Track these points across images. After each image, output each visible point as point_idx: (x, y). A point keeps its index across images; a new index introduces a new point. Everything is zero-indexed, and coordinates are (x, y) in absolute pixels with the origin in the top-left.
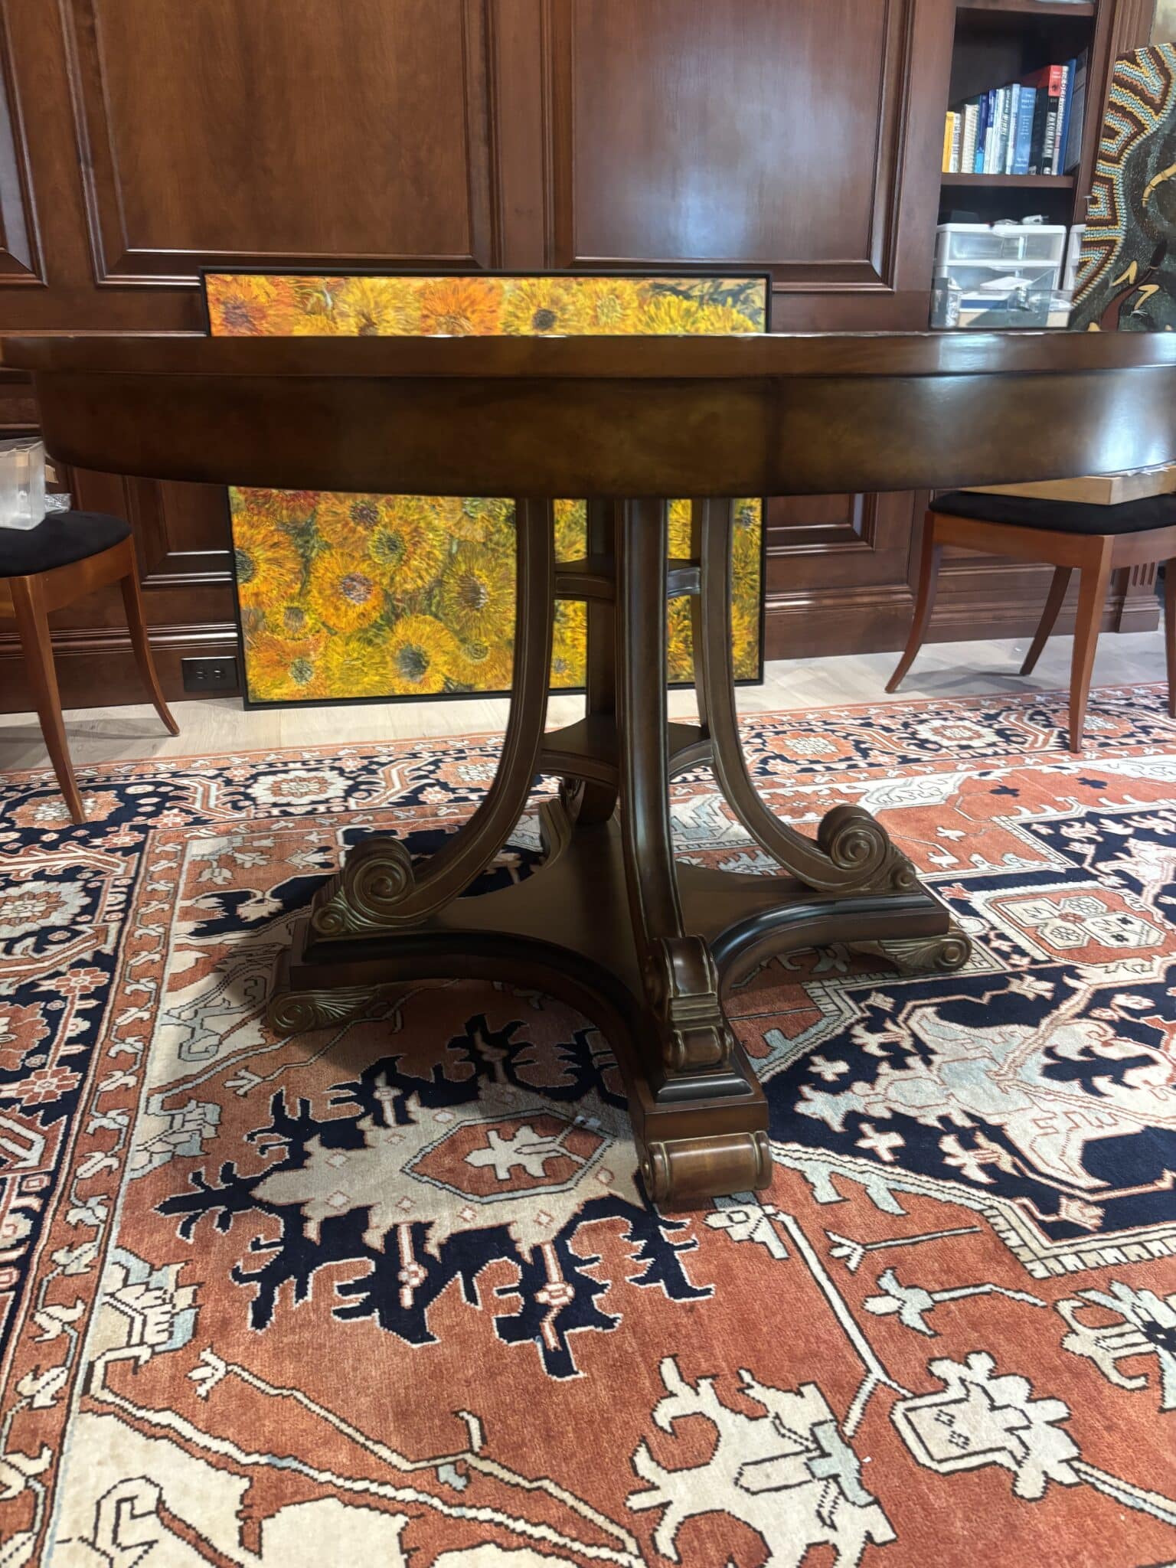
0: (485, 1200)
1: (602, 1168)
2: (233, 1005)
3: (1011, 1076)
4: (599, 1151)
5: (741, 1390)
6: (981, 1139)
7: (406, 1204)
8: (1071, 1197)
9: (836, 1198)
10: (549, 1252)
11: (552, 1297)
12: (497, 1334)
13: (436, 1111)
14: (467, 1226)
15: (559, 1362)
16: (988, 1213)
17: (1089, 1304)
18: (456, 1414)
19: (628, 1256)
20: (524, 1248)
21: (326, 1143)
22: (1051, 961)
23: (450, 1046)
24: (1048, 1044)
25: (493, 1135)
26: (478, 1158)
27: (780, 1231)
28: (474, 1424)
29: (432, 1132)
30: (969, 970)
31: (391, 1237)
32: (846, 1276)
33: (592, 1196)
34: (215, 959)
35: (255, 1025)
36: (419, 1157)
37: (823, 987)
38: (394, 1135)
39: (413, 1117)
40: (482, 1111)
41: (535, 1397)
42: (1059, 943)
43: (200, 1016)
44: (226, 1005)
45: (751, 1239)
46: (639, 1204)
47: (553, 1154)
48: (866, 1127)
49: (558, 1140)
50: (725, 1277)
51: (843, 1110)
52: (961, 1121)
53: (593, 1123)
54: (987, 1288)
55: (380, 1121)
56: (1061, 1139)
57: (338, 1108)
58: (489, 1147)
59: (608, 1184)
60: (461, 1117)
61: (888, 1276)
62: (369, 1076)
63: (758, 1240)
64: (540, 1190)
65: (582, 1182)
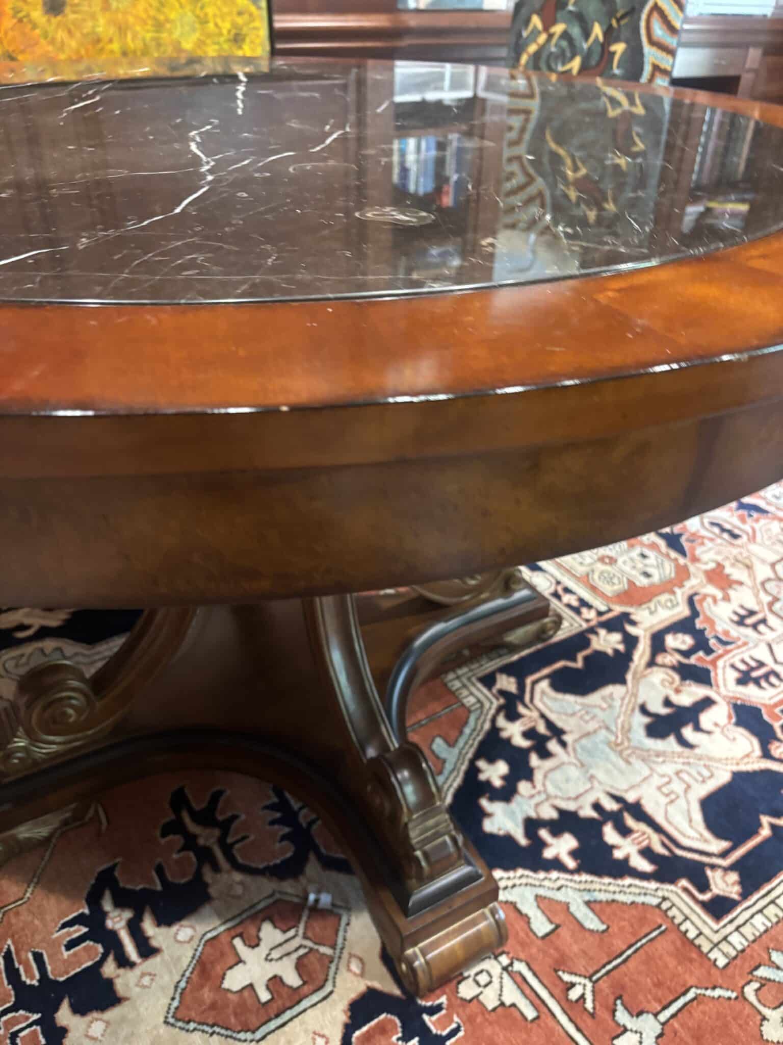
0: (258, 1035)
1: (351, 956)
3: (626, 744)
4: (341, 934)
6: (630, 822)
8: (713, 867)
9: (552, 927)
13: (175, 928)
16: (665, 906)
17: (765, 982)
21: (80, 1010)
22: (610, 610)
23: (164, 835)
24: (640, 701)
25: (238, 942)
26: (235, 980)
27: (521, 982)
29: (179, 959)
30: (560, 635)
32: (589, 1021)
33: (353, 995)
36: (177, 996)
37: (458, 678)
38: (143, 975)
39: (154, 943)
40: (219, 915)
42: (609, 590)
45: (502, 1004)
46: (397, 992)
47: (302, 952)
48: (544, 834)
49: (301, 931)
51: (520, 818)
52: (611, 806)
53: (326, 899)
54: (691, 995)
55: (124, 962)
56: (682, 802)
57: (75, 954)
58: (240, 961)
59: (362, 975)
60: (201, 928)
61: (620, 1007)
62: (94, 900)
63: (508, 1002)
64: (305, 1004)
65: (338, 980)
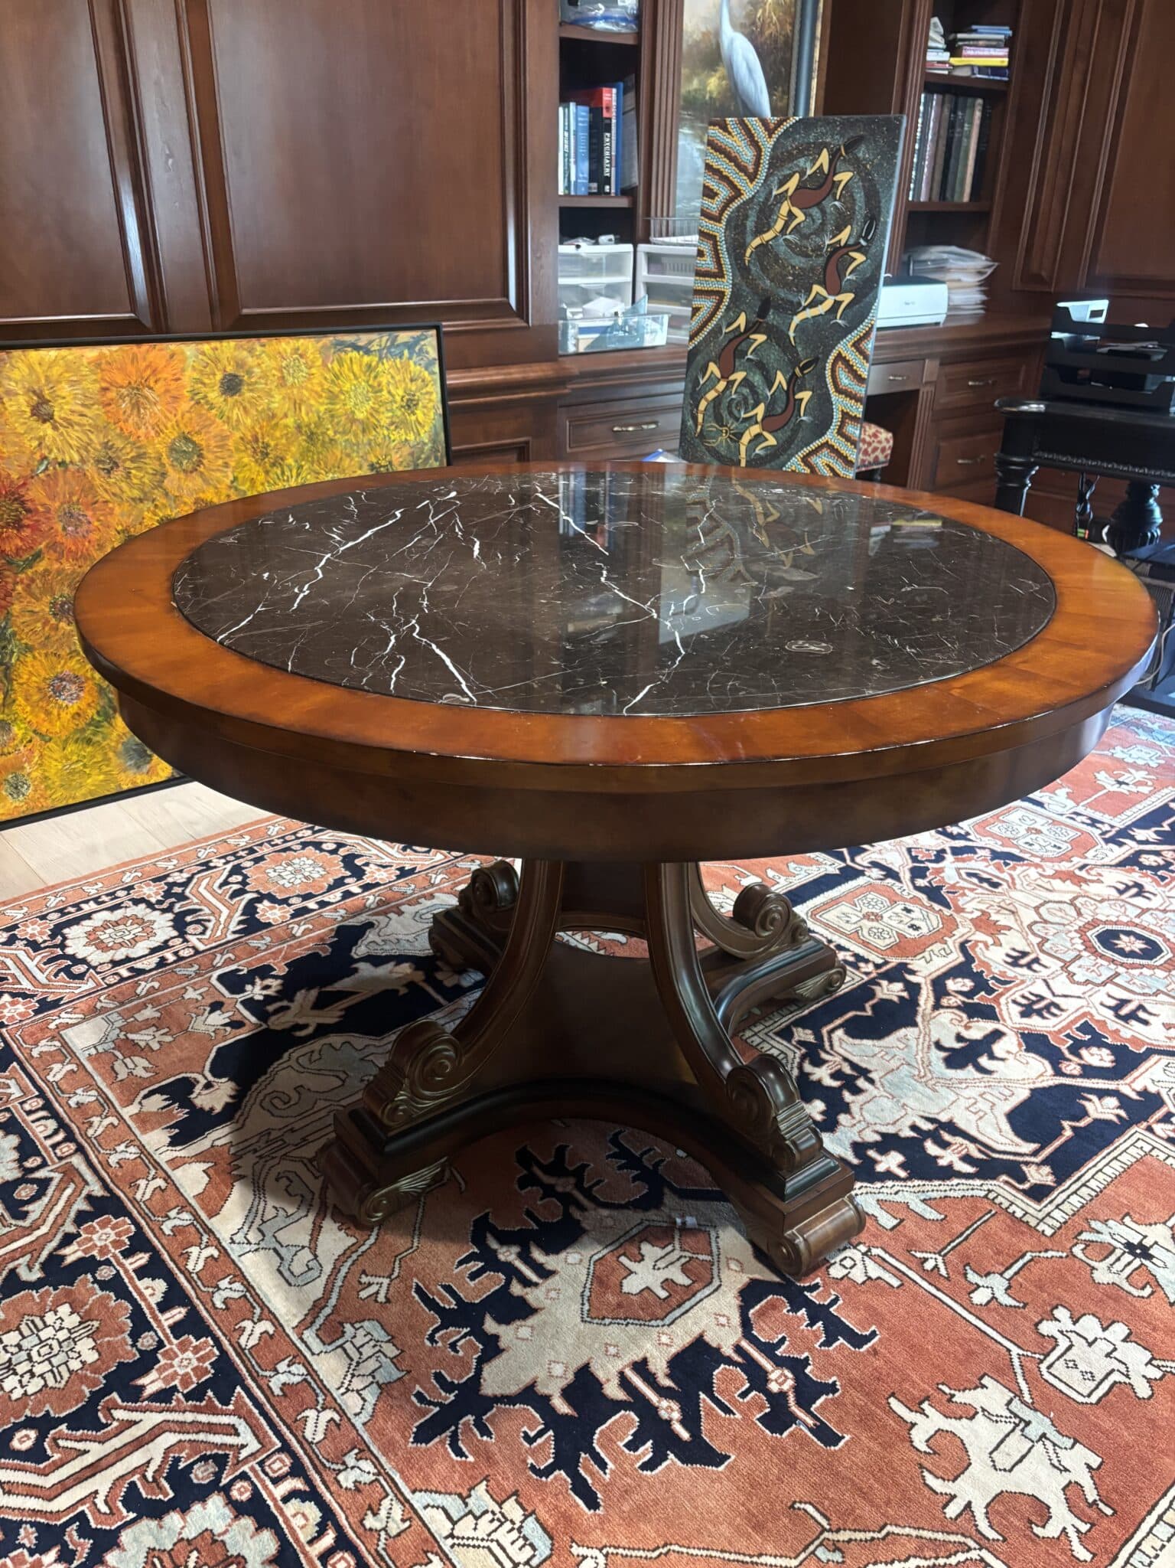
0: (667, 1321)
1: (727, 1259)
2: (290, 1211)
3: (929, 1076)
4: (714, 1245)
5: (950, 1400)
6: (947, 1137)
7: (612, 1350)
8: (1027, 1163)
9: (896, 1222)
10: (745, 1344)
11: (781, 1384)
12: (767, 1432)
13: (563, 1255)
14: (674, 1350)
15: (826, 1435)
16: (991, 1196)
17: (1088, 1244)
18: (792, 1507)
19: (803, 1327)
20: (728, 1351)
21: (504, 1319)
22: (886, 963)
23: (522, 1188)
24: (934, 1039)
25: (623, 1259)
26: (631, 1285)
27: (881, 1262)
28: (810, 1509)
29: (576, 1276)
30: (844, 989)
31: (624, 1383)
32: (947, 1283)
33: (740, 1286)
34: (223, 1165)
35: (329, 1226)
36: (585, 1302)
37: (756, 1034)
38: (548, 1291)
39: (549, 1267)
40: (599, 1242)
41: (828, 1466)
42: (881, 944)
43: (269, 1235)
44: (281, 1213)
45: (869, 1278)
46: (776, 1279)
47: (683, 1260)
48: (872, 1153)
49: (677, 1246)
50: (875, 1315)
51: (847, 1144)
52: (927, 1126)
53: (691, 1221)
54: (1028, 1257)
55: (526, 1283)
56: (990, 1117)
57: (481, 1283)
58: (631, 1273)
59: (742, 1271)
60: (587, 1253)
61: (969, 1271)
62: (478, 1239)
63: (874, 1277)
64: (699, 1296)
65: (722, 1276)
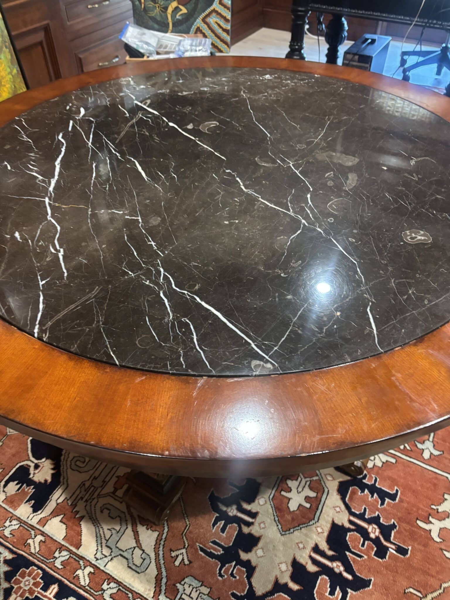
0: (316, 519)
1: (326, 475)
2: (118, 529)
5: (438, 512)
7: (301, 546)
10: (352, 518)
11: (375, 533)
12: (380, 560)
13: (257, 501)
14: (326, 534)
15: (402, 551)
18: (405, 592)
19: (370, 499)
20: (347, 525)
21: (248, 550)
25: (283, 493)
26: (293, 506)
28: (411, 590)
29: (268, 511)
31: (315, 562)
32: (412, 453)
33: (336, 487)
34: (69, 514)
35: (142, 529)
36: (278, 524)
38: (260, 524)
39: (254, 511)
40: (268, 487)
41: (409, 565)
43: (113, 547)
44: (114, 531)
45: (383, 463)
46: (349, 478)
47: (308, 483)
49: (302, 477)
50: (393, 482)
55: (249, 524)
57: (228, 533)
58: (289, 499)
59: (334, 479)
60: (266, 496)
61: (417, 443)
62: (216, 509)
63: (385, 461)
64: (323, 500)
65: (327, 485)
